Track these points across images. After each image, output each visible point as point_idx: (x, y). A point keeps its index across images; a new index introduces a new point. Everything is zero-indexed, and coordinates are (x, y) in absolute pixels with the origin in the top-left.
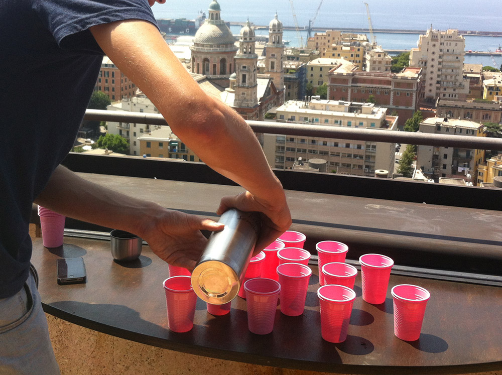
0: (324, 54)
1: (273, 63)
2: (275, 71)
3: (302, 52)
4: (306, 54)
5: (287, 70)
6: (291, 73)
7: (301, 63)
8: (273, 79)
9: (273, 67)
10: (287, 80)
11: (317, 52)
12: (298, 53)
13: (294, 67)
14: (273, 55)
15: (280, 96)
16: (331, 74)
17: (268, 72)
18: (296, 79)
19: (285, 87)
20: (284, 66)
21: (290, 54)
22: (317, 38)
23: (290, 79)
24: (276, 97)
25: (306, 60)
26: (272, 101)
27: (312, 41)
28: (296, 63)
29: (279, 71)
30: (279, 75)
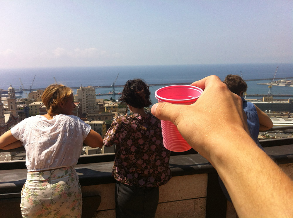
0: (37, 100)
1: (12, 106)
2: (13, 109)
3: (26, 100)
4: (28, 101)
5: (19, 109)
6: (21, 110)
7: (26, 105)
8: (12, 113)
9: (12, 108)
10: (19, 113)
11: (33, 100)
12: (24, 101)
13: (22, 107)
14: (11, 103)
15: (17, 120)
16: (40, 108)
17: (10, 110)
18: (24, 112)
19: (19, 116)
20: (18, 107)
21: (20, 101)
22: (33, 94)
23: (21, 112)
24: (15, 121)
25: (28, 103)
26: (13, 123)
27: (31, 95)
28: (23, 105)
29: (15, 109)
30: (15, 111)
